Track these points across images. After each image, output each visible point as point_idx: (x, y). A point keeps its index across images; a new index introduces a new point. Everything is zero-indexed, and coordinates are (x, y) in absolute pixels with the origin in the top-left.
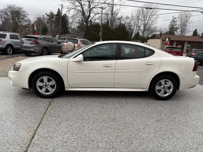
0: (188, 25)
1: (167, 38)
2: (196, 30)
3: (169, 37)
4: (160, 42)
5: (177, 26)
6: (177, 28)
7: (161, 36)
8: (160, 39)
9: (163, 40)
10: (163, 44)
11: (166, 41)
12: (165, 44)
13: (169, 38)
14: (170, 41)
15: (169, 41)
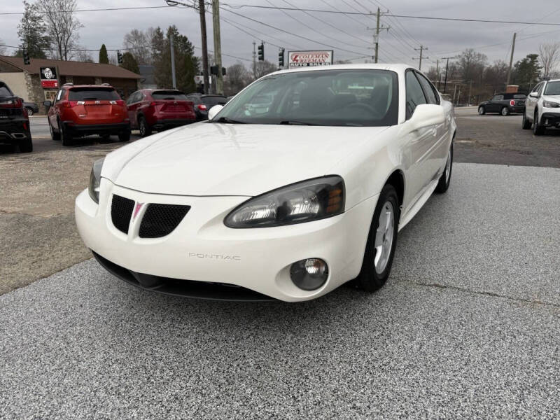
0: (74, 32)
1: (48, 69)
2: (104, 47)
3: (52, 66)
4: (26, 82)
5: (46, 34)
6: (47, 39)
7: (29, 63)
8: (22, 71)
9: (34, 76)
10: (36, 87)
11: (44, 77)
12: (45, 89)
13: (53, 70)
14: (58, 77)
15: (55, 78)
